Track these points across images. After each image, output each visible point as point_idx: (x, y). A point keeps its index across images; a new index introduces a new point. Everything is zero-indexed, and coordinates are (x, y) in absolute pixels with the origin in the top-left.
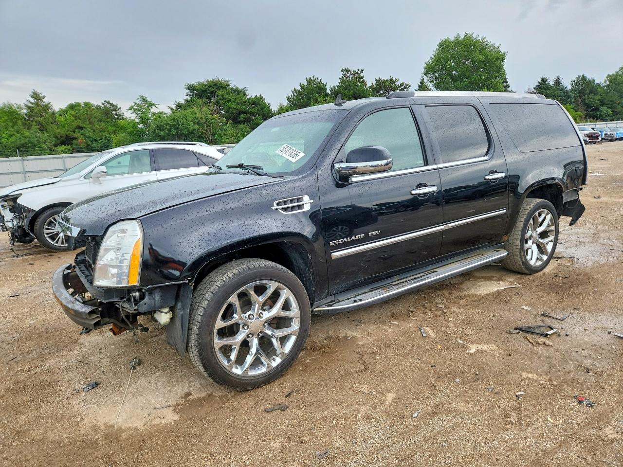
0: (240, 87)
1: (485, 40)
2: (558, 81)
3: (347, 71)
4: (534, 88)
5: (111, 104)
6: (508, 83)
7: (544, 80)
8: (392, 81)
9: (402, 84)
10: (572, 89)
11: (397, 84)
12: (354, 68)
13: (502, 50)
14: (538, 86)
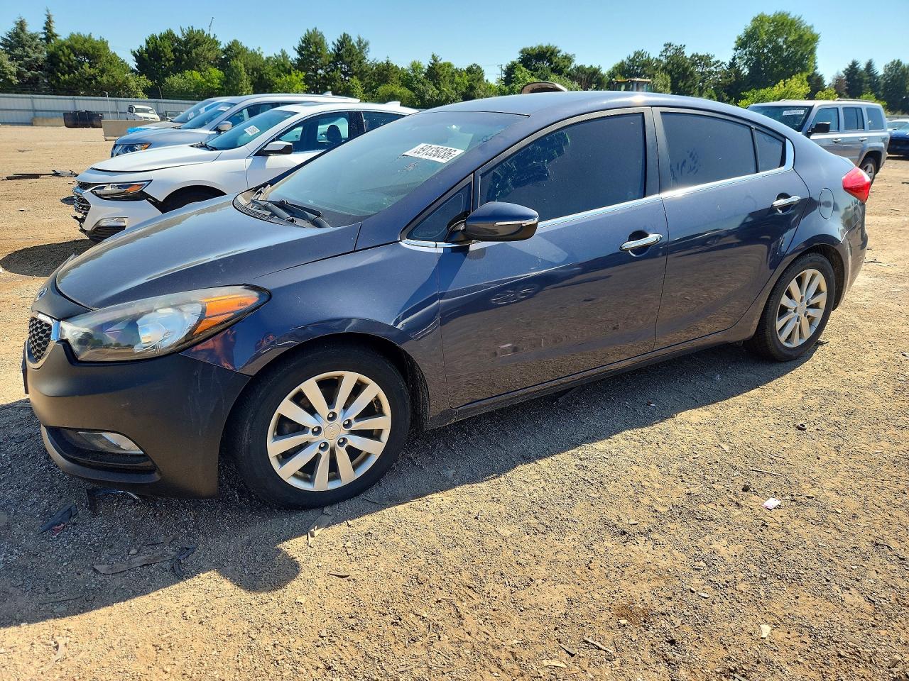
0: (570, 53)
1: (802, 19)
2: (869, 65)
3: (670, 45)
4: (844, 72)
5: (478, 67)
6: (817, 65)
7: (854, 64)
8: (708, 57)
9: (718, 62)
10: (884, 75)
11: (712, 60)
12: (677, 43)
13: (816, 31)
14: (847, 69)
